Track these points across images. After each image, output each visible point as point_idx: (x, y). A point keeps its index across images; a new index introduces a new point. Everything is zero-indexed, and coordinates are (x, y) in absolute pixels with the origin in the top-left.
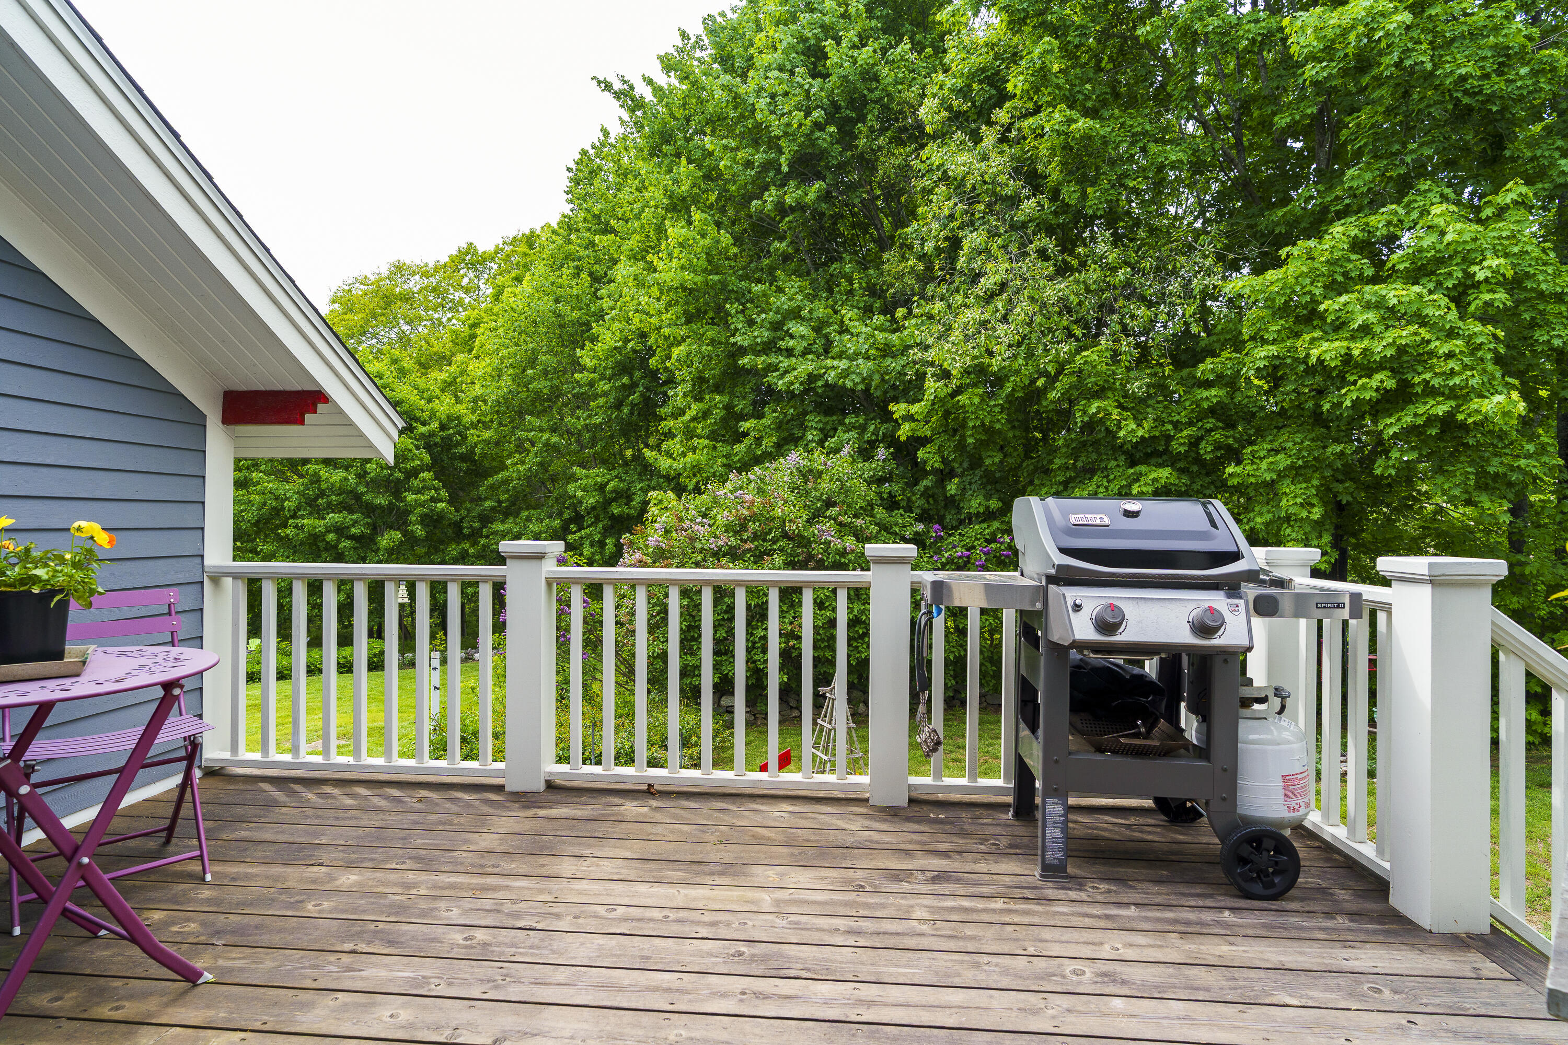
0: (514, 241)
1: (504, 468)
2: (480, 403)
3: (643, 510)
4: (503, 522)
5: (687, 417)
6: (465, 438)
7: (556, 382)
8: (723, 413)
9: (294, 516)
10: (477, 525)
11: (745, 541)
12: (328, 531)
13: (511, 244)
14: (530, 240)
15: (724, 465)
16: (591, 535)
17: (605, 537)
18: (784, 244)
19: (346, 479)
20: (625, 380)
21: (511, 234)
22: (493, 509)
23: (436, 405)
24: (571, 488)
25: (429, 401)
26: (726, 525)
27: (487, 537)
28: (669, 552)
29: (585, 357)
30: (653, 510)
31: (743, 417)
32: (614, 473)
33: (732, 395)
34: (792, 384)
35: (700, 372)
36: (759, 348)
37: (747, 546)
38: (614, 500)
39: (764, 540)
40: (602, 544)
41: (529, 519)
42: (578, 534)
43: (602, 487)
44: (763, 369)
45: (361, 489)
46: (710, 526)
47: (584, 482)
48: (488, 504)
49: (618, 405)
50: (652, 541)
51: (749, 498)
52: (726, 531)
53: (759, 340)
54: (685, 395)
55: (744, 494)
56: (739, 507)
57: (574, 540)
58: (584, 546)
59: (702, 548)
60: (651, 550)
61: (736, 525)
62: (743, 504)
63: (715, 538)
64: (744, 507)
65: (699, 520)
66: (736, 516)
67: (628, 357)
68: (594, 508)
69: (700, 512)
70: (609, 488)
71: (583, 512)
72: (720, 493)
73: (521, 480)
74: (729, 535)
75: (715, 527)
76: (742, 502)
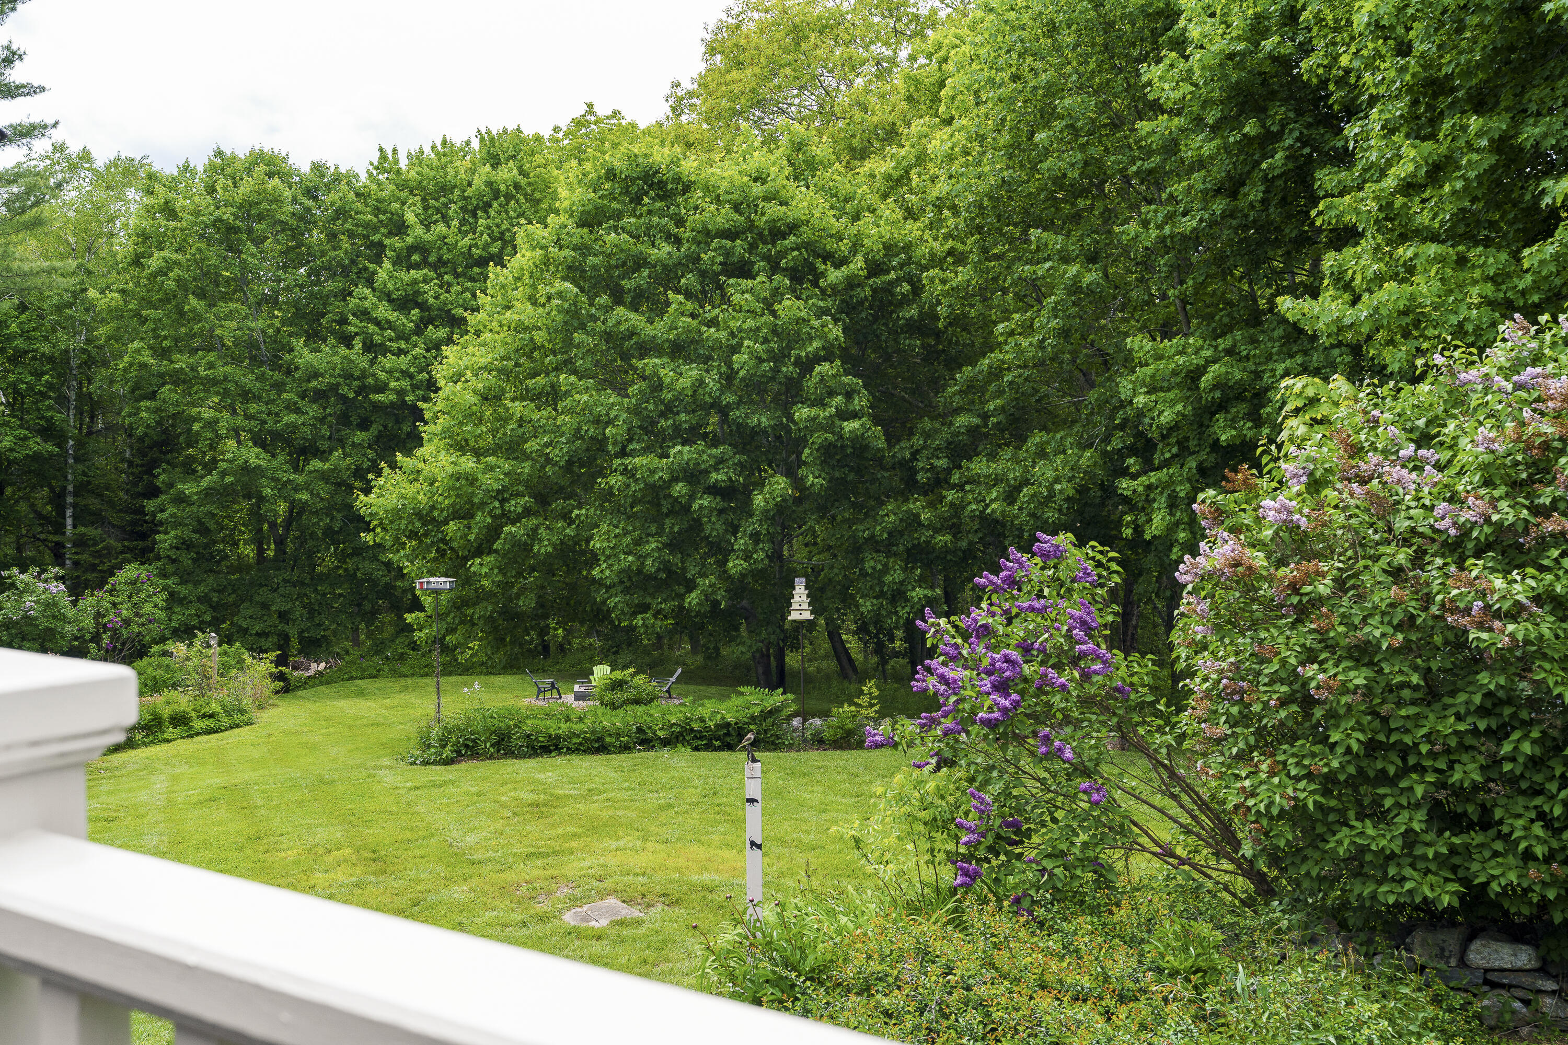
1: (990, 346)
2: (946, 212)
5: (1389, 183)
6: (917, 290)
7: (1096, 151)
9: (623, 453)
10: (942, 463)
11: (1543, 512)
12: (675, 480)
15: (1490, 303)
16: (1171, 482)
19: (701, 383)
20: (1250, 128)
22: (973, 431)
23: (866, 224)
25: (856, 218)
26: (1484, 467)
27: (961, 487)
28: (1321, 537)
33: (1520, 109)
37: (1550, 526)
38: (1222, 406)
43: (1195, 374)
45: (729, 398)
46: (1439, 467)
47: (1152, 369)
48: (962, 421)
49: (1235, 185)
50: (1273, 509)
52: (1487, 483)
54: (1389, 130)
55: (1546, 377)
56: (1527, 413)
57: (1135, 491)
58: (1156, 505)
59: (1413, 530)
60: (1268, 533)
61: (1516, 464)
62: (1541, 406)
63: (1451, 500)
64: (1543, 414)
65: (1408, 450)
66: (1518, 440)
67: (1260, 74)
68: (1174, 428)
69: (1411, 431)
70: (1206, 380)
71: (1154, 434)
72: (1474, 373)
73: (1025, 367)
74: (1496, 493)
75: (1453, 471)
76: (1538, 400)
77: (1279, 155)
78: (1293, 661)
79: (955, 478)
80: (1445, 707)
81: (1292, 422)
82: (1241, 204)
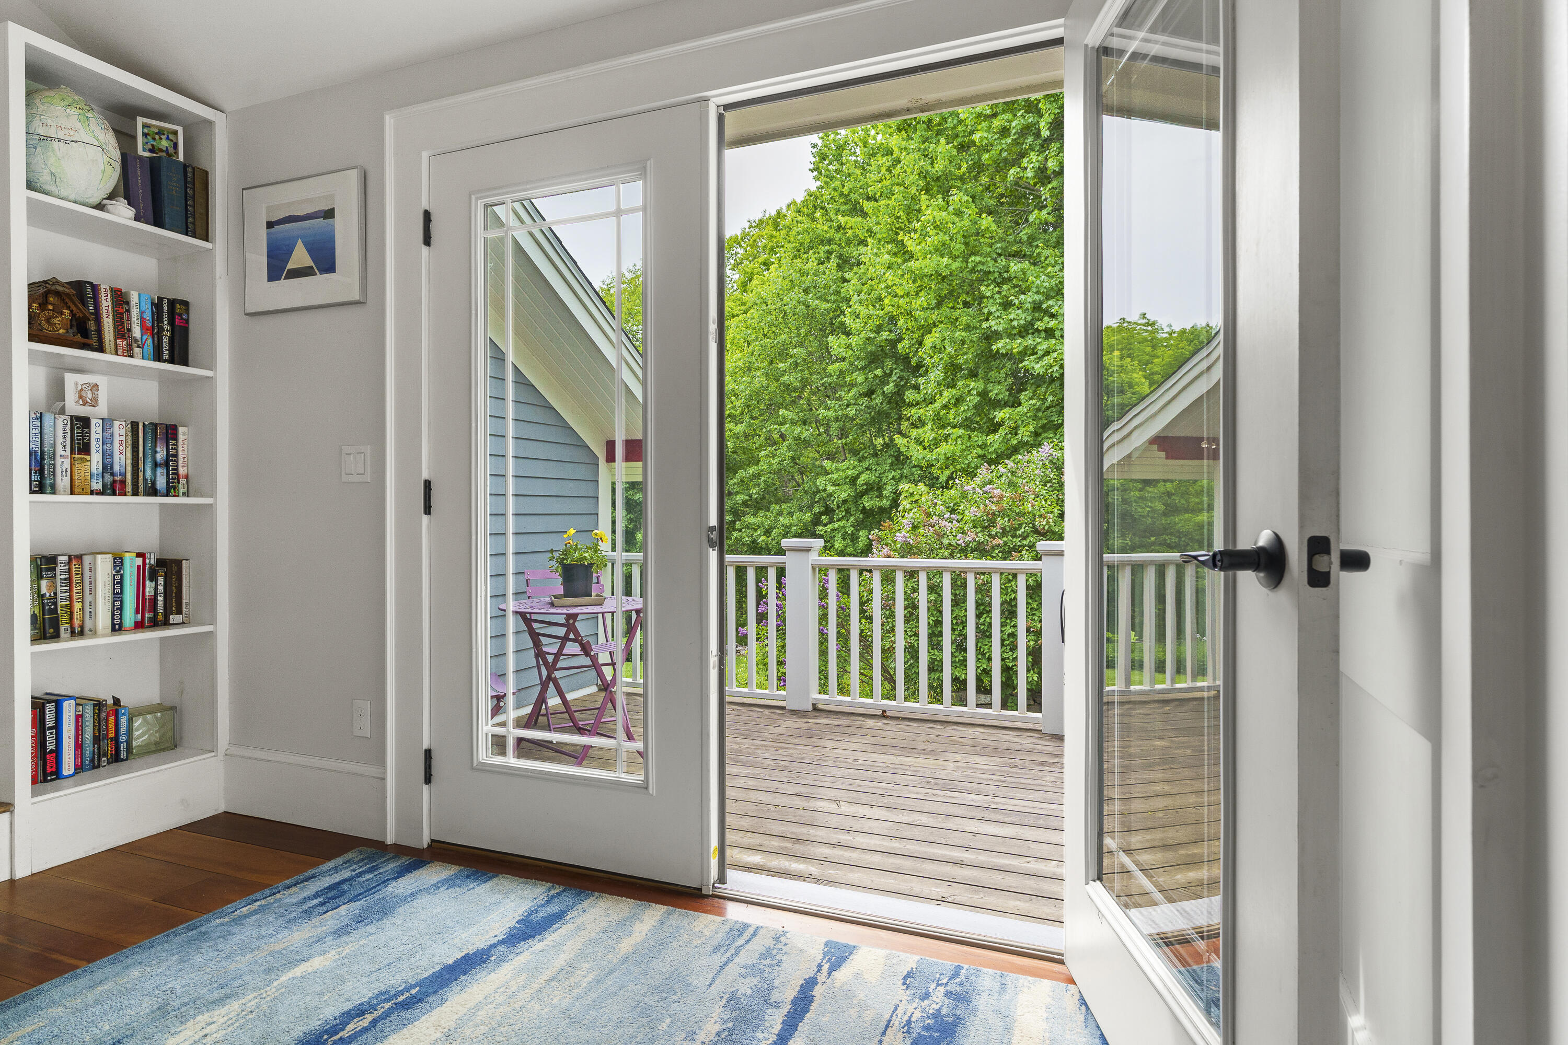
0: (761, 224)
1: (755, 462)
3: (895, 504)
4: (755, 515)
5: (938, 405)
7: (807, 373)
8: (978, 399)
11: (993, 537)
13: (758, 226)
14: (776, 221)
15: (979, 456)
16: (843, 527)
17: (858, 531)
18: (1045, 212)
20: (877, 371)
21: (758, 216)
22: (745, 503)
24: (821, 482)
26: (974, 521)
27: (740, 530)
28: (917, 548)
29: (836, 343)
30: (905, 504)
31: (998, 404)
32: (866, 464)
33: (987, 380)
34: (1051, 367)
35: (951, 357)
36: (1015, 331)
37: (995, 542)
38: (865, 492)
39: (1014, 536)
40: (854, 538)
41: (780, 513)
42: (830, 527)
43: (853, 480)
44: (1019, 353)
46: (958, 521)
47: (835, 476)
49: (870, 393)
50: (900, 537)
51: (997, 492)
52: (975, 527)
53: (1015, 323)
54: (937, 382)
55: (993, 489)
56: (987, 502)
57: (826, 532)
58: (836, 538)
59: (950, 544)
60: (899, 546)
61: (984, 520)
62: (992, 499)
63: (962, 533)
64: (993, 502)
65: (947, 515)
66: (984, 512)
67: (880, 346)
68: (845, 501)
69: (948, 508)
70: (860, 481)
71: (833, 506)
72: (969, 487)
73: (771, 473)
74: (978, 531)
75: (963, 523)
76: (991, 497)
77: (892, 385)
78: (909, 592)
79: (738, 525)
80: (962, 607)
81: (904, 503)
82: (873, 403)
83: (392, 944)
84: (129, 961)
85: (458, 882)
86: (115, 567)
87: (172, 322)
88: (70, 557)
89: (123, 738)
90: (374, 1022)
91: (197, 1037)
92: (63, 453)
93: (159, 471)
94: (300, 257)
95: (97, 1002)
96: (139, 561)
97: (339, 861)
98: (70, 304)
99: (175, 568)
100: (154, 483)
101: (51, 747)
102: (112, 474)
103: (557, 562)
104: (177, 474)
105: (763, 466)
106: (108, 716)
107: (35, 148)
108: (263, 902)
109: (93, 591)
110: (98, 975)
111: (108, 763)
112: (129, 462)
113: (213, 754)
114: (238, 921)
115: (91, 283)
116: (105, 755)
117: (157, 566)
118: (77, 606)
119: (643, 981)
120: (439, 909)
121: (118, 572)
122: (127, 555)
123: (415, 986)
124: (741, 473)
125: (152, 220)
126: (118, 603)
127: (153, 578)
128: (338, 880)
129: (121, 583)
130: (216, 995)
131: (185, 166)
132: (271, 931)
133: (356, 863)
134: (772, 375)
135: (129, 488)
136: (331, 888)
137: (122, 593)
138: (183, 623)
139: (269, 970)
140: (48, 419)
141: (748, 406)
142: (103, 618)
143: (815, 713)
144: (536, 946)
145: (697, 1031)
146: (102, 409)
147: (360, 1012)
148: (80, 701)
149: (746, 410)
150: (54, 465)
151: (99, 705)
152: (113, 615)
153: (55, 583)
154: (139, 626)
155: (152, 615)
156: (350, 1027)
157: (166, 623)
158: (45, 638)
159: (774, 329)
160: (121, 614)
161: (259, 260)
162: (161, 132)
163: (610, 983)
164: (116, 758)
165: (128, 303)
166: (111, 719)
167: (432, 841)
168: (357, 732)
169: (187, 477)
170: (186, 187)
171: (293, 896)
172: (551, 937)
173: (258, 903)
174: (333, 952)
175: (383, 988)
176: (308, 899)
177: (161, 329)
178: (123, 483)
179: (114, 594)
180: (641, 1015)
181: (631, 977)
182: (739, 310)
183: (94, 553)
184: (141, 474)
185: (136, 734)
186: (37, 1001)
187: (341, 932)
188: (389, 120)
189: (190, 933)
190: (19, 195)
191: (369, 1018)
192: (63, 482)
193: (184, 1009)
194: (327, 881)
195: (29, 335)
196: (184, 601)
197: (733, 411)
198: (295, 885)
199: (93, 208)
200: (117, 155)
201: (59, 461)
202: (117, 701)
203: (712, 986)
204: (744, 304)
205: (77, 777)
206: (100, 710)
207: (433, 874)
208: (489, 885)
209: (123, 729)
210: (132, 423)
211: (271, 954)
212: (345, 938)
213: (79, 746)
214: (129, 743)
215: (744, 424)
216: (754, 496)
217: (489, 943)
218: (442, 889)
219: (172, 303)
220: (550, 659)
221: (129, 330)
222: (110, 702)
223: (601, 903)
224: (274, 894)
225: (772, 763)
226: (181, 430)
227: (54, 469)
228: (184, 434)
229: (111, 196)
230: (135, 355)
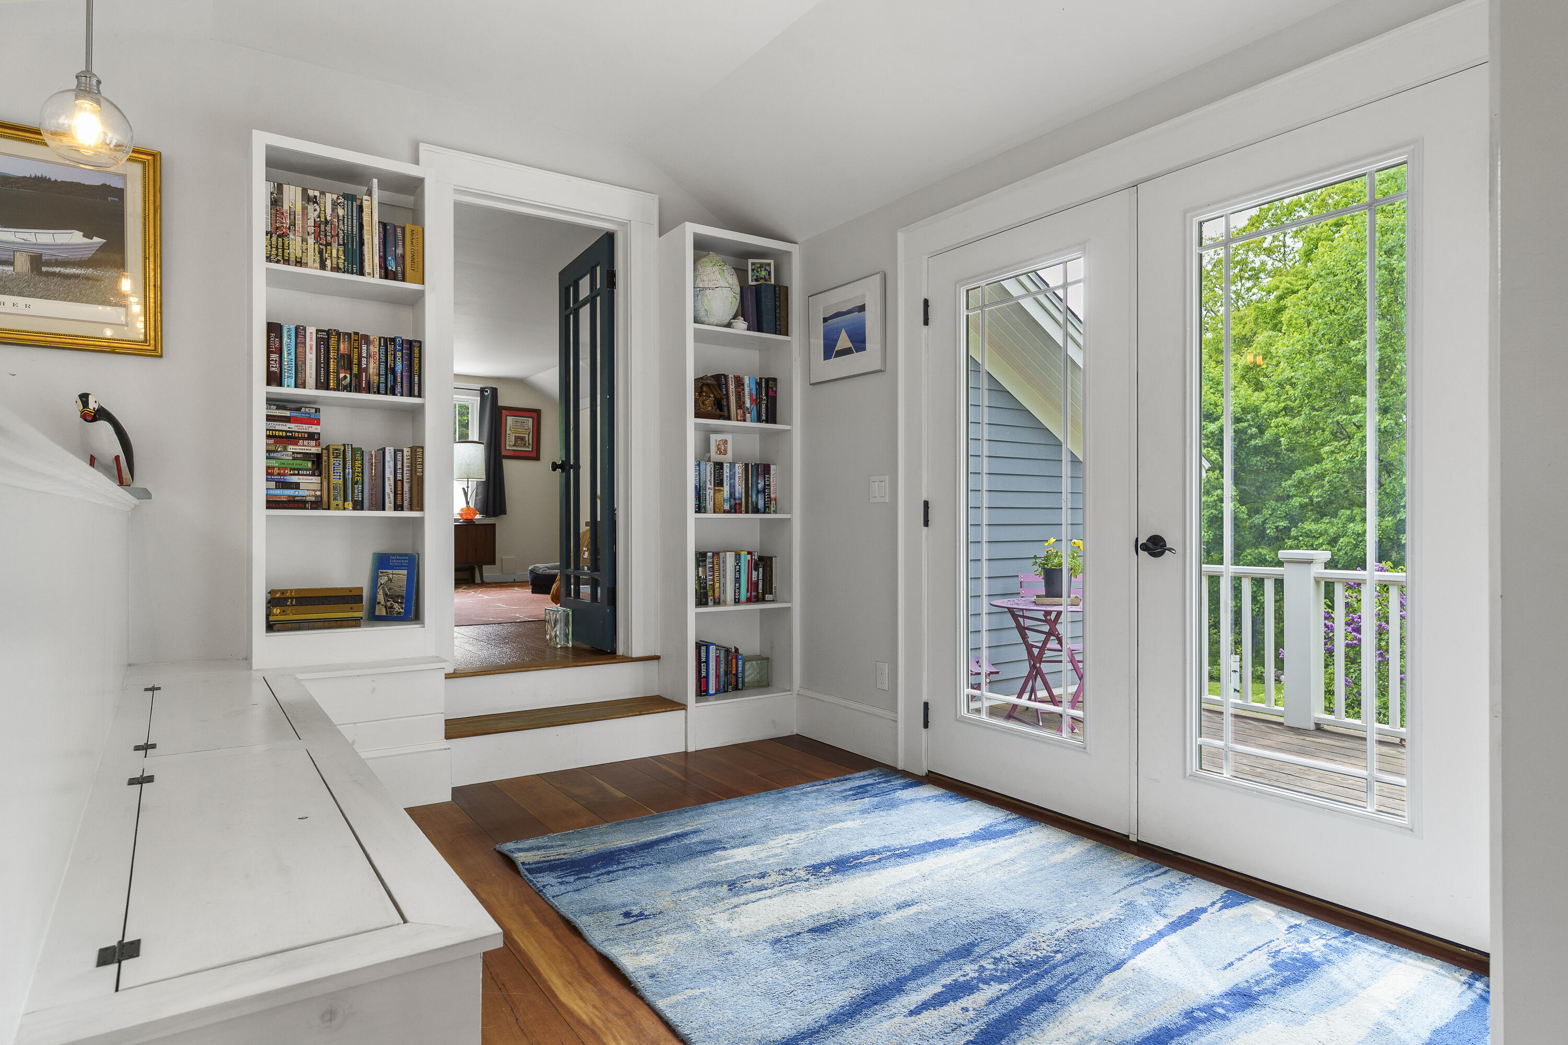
83: (894, 823)
84: (748, 802)
85: (944, 799)
86: (736, 560)
87: (767, 395)
88: (713, 553)
89: (740, 675)
90: (880, 860)
91: (783, 844)
92: (710, 486)
93: (760, 496)
94: (844, 342)
95: (733, 817)
96: (749, 557)
97: (866, 773)
98: (714, 391)
99: (769, 563)
100: (757, 504)
101: (704, 674)
102: (735, 499)
103: (1040, 566)
104: (770, 498)
105: (1328, 464)
106: (732, 659)
107: (698, 296)
108: (819, 787)
109: (725, 576)
110: (733, 805)
111: (732, 690)
112: (743, 490)
113: (791, 693)
114: (805, 794)
115: (724, 375)
116: (731, 685)
117: (759, 561)
118: (717, 585)
119: (1064, 879)
120: (928, 812)
121: (738, 564)
122: (742, 553)
123: (906, 848)
124: (1299, 474)
125: (756, 329)
126: (737, 585)
127: (757, 569)
128: (864, 783)
129: (739, 571)
130: (793, 827)
131: (775, 286)
132: (823, 803)
133: (877, 776)
134: (1341, 358)
135: (743, 508)
136: (860, 787)
137: (740, 578)
138: (773, 600)
139: (822, 822)
140: (703, 464)
141: (1309, 396)
142: (730, 595)
143: (1317, 733)
144: (991, 844)
145: (1095, 914)
146: (729, 457)
147: (873, 853)
148: (719, 647)
149: (1306, 401)
150: (705, 494)
151: (727, 651)
152: (735, 592)
153: (706, 569)
154: (749, 600)
155: (756, 593)
156: (867, 858)
157: (763, 600)
158: (701, 605)
159: (1343, 302)
160: (739, 592)
161: (818, 343)
162: (761, 266)
163: (1038, 875)
164: (736, 688)
165: (743, 385)
166: (734, 661)
167: (929, 771)
168: (879, 686)
169: (775, 500)
170: (775, 301)
171: (837, 787)
172: (1002, 842)
173: (817, 787)
174: (859, 821)
175: (887, 844)
176: (846, 790)
177: (761, 399)
178: (740, 504)
179: (735, 578)
180: (1056, 896)
181: (1056, 876)
182: (1301, 285)
183: (725, 551)
184: (750, 498)
185: (747, 673)
186: (706, 810)
187: (864, 812)
188: (901, 236)
189: (779, 795)
190: (690, 326)
191: (877, 857)
192: (710, 506)
193: (776, 830)
194: (857, 783)
195: (695, 413)
196: (774, 586)
197: (1289, 403)
198: (838, 781)
199: (724, 327)
200: (738, 290)
201: (708, 491)
202: (737, 650)
203: (1117, 895)
204: (1306, 278)
205: (716, 695)
206: (728, 654)
207: (926, 791)
208: (964, 804)
209: (740, 669)
210: (745, 464)
211: (824, 814)
212: (866, 815)
213: (717, 676)
214: (743, 678)
215: (1303, 416)
216: (1315, 500)
217: (958, 837)
218: (931, 801)
219: (767, 380)
220: (1036, 651)
221: (744, 403)
222: (733, 650)
223: (1045, 830)
224: (826, 784)
225: (1247, 768)
226: (772, 467)
227: (705, 497)
228: (774, 470)
229: (735, 317)
230: (747, 420)
